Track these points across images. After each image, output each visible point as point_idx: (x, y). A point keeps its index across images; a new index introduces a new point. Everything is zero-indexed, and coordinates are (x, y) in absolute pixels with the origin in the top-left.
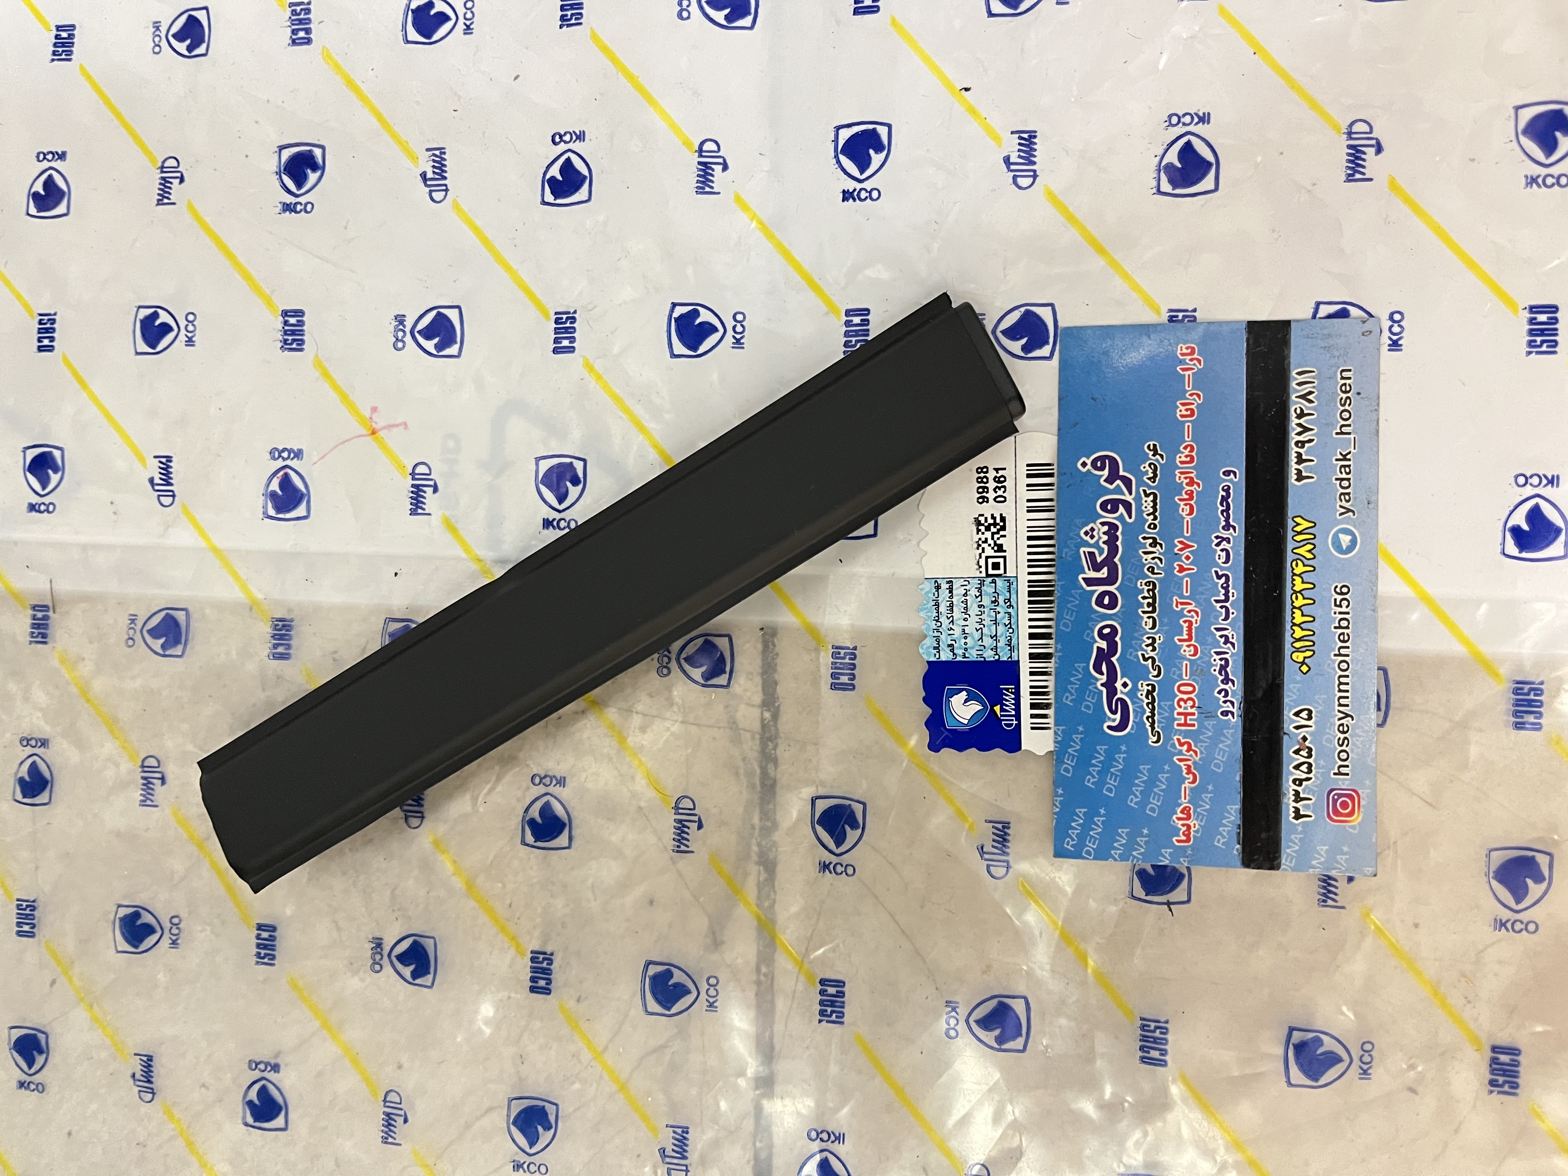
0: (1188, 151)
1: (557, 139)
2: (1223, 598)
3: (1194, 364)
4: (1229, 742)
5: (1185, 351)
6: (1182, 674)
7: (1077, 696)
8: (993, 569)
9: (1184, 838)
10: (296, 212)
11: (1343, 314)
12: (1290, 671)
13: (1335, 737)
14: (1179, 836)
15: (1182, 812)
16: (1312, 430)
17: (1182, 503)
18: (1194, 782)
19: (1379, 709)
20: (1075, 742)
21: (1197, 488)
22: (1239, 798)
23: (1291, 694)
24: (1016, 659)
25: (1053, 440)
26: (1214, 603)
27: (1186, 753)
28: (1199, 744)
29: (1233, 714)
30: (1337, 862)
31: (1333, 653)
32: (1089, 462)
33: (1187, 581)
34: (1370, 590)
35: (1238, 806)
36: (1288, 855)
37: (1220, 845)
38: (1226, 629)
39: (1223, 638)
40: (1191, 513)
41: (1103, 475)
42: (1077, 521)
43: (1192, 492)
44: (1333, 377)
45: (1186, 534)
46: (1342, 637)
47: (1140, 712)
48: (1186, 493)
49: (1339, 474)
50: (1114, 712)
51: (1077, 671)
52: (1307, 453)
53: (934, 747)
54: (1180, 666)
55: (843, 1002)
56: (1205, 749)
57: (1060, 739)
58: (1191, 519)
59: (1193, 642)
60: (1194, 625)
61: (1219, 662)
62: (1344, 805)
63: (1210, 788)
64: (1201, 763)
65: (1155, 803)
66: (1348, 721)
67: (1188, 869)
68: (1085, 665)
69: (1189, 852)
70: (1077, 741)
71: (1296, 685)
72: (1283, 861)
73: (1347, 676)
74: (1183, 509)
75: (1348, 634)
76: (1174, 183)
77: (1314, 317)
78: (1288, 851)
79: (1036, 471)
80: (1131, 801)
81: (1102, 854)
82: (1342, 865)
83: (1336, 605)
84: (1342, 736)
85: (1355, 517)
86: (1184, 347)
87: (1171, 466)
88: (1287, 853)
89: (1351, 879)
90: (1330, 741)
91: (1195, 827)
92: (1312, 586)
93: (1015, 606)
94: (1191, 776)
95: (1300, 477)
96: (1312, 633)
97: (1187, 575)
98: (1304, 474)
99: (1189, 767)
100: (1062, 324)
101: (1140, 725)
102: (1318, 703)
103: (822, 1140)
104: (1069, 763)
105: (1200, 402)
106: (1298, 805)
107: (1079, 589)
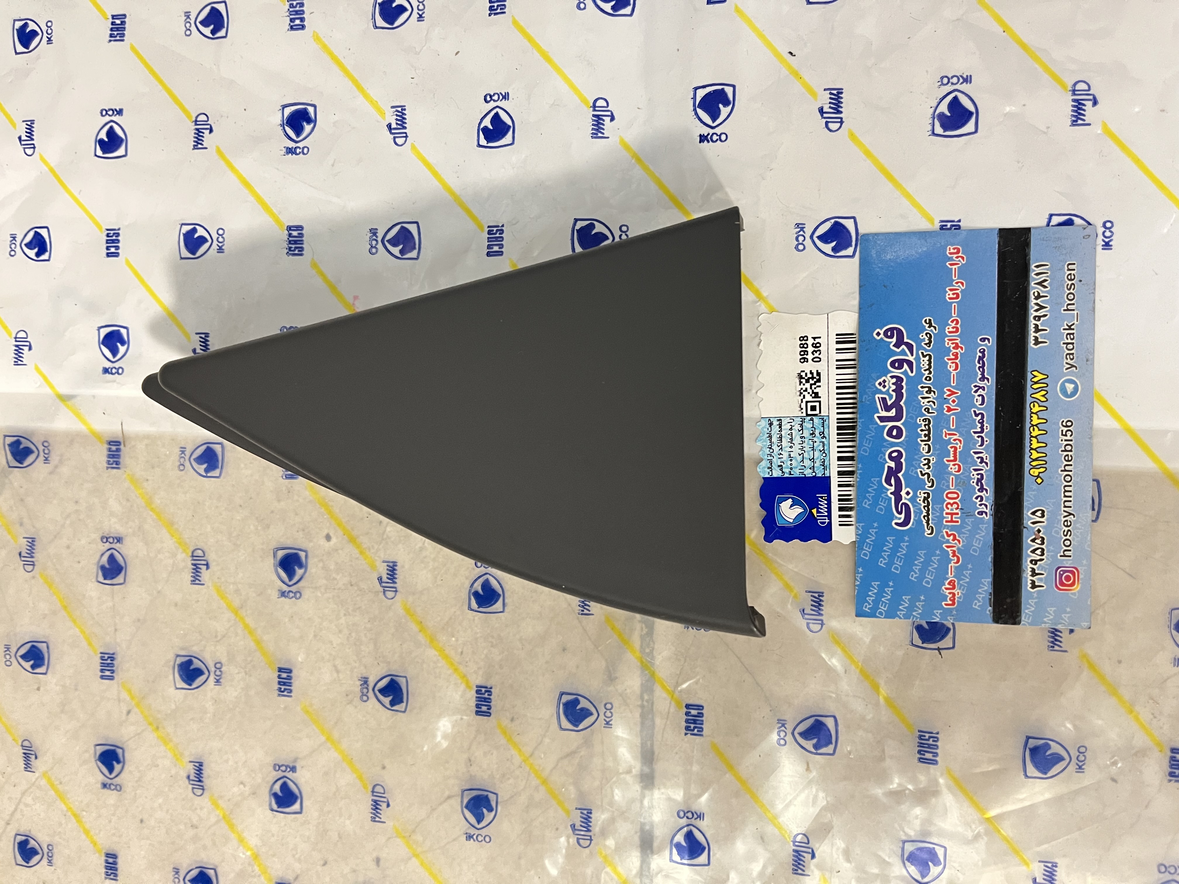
0: (955, 104)
1: (488, 99)
2: (979, 430)
3: (959, 261)
4: (983, 534)
5: (952, 251)
6: (949, 485)
7: (873, 501)
8: (811, 410)
9: (950, 602)
10: (297, 154)
11: (1069, 223)
12: (1028, 481)
13: (1061, 530)
14: (947, 601)
15: (949, 584)
16: (1046, 307)
17: (950, 362)
18: (958, 562)
19: (1093, 509)
20: (871, 534)
21: (961, 351)
22: (991, 573)
23: (1029, 499)
24: (828, 475)
25: (855, 316)
26: (973, 434)
27: (952, 542)
28: (961, 536)
29: (986, 513)
30: (1063, 619)
31: (1060, 470)
32: (882, 332)
33: (953, 418)
34: (1087, 423)
35: (990, 580)
36: (1027, 614)
37: (976, 607)
38: (982, 453)
39: (980, 459)
40: (956, 369)
41: (892, 342)
42: (874, 375)
43: (957, 353)
44: (1062, 269)
45: (952, 384)
46: (1067, 458)
47: (918, 512)
48: (953, 354)
49: (1065, 339)
50: (900, 513)
51: (873, 483)
52: (1042, 325)
53: (768, 538)
54: (948, 479)
55: (702, 721)
56: (966, 539)
57: (860, 532)
58: (956, 373)
59: (957, 462)
60: (958, 450)
61: (976, 477)
62: (1068, 578)
63: (970, 566)
64: (963, 548)
65: (929, 577)
66: (1071, 518)
67: (953, 624)
68: (878, 479)
69: (954, 612)
70: (873, 534)
71: (1033, 493)
72: (1023, 618)
73: (1070, 486)
74: (950, 366)
75: (1071, 456)
76: (945, 127)
77: (1048, 225)
78: (1026, 611)
79: (842, 339)
80: (912, 576)
81: (891, 614)
82: (1066, 621)
83: (1062, 435)
84: (1066, 529)
85: (1077, 371)
86: (952, 248)
87: (942, 335)
88: (1025, 612)
89: (1072, 631)
90: (1057, 533)
91: (958, 594)
92: (1045, 421)
93: (827, 437)
94: (955, 558)
95: (1037, 342)
96: (1045, 455)
97: (953, 414)
98: (1040, 340)
99: (954, 552)
100: (861, 231)
101: (919, 522)
102: (1048, 505)
103: (688, 818)
104: (867, 550)
105: (963, 288)
106: (1034, 579)
107: (874, 424)
